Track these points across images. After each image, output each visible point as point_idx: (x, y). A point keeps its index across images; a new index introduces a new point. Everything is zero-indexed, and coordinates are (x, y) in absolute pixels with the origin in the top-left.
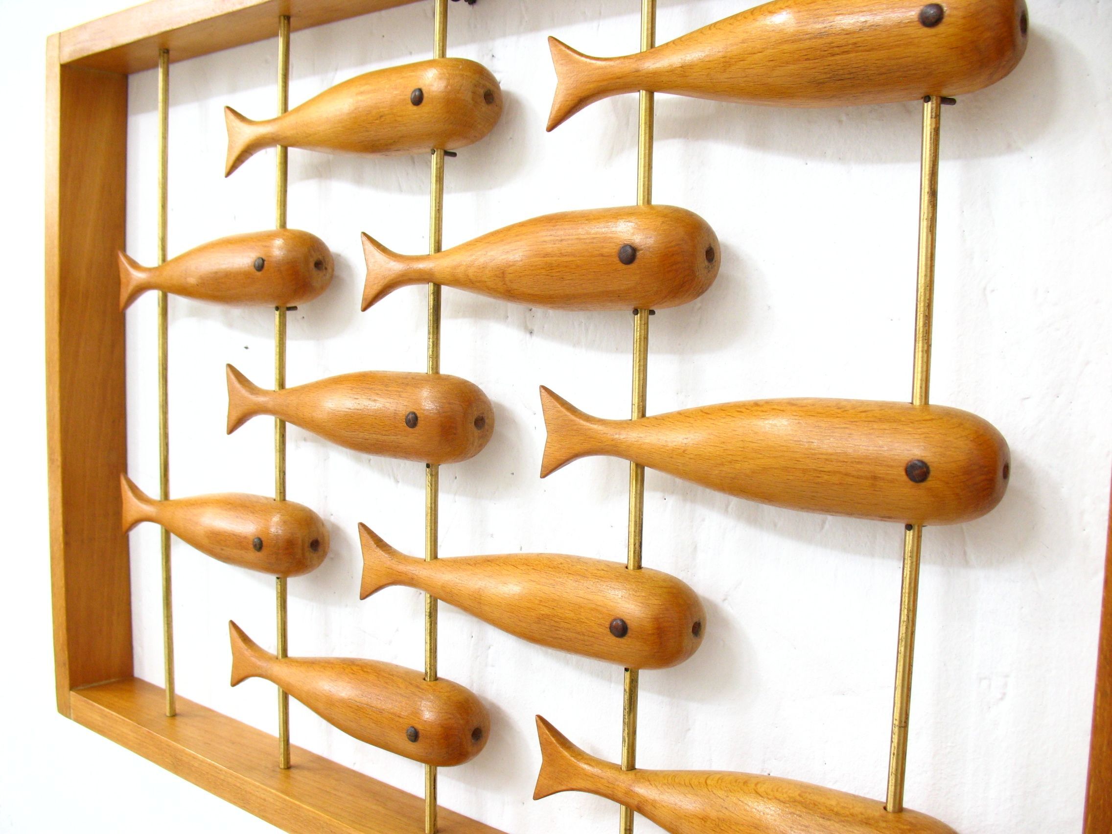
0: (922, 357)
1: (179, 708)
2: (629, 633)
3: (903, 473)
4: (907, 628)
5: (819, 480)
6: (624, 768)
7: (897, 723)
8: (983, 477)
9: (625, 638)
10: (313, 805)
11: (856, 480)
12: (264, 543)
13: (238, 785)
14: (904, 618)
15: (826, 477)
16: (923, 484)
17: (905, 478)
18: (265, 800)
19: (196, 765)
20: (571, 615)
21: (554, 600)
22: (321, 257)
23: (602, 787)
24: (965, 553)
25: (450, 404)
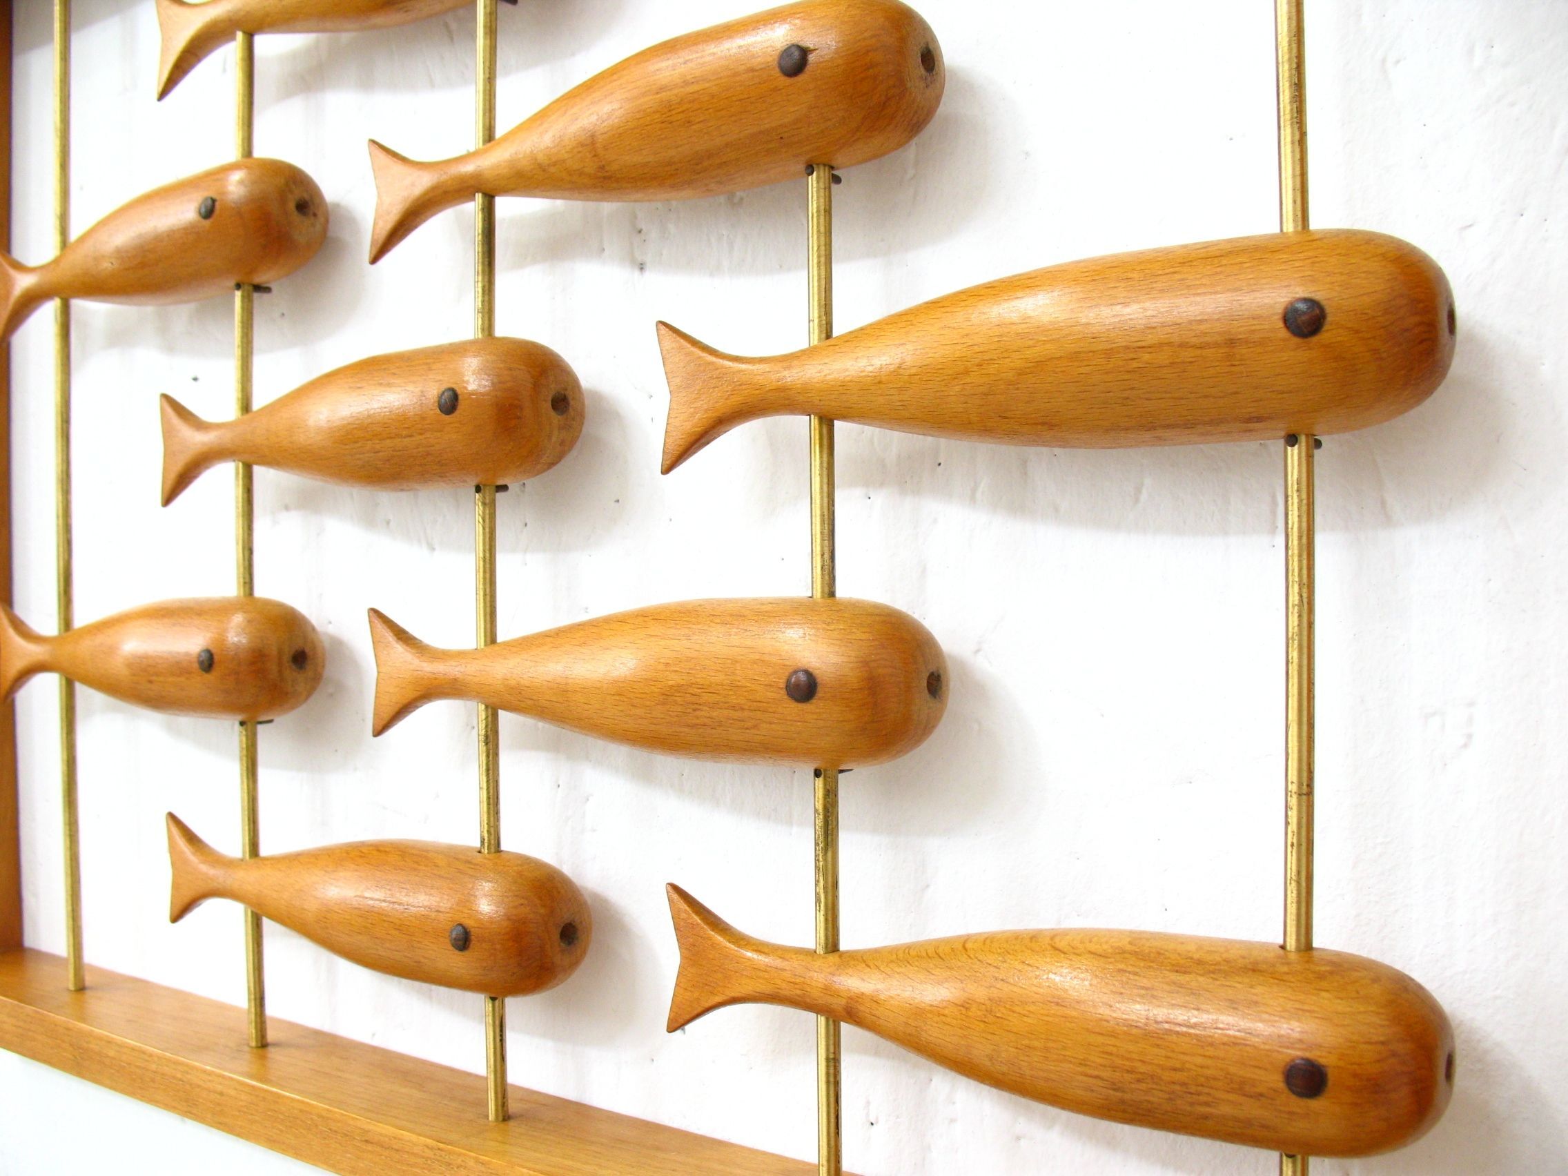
0: (1293, 152)
1: (89, 980)
2: (820, 693)
3: (1281, 324)
4: (1300, 616)
5: (1135, 364)
6: (820, 951)
7: (1293, 788)
8: (1417, 319)
9: (814, 701)
10: (300, 1092)
11: (1198, 352)
12: (216, 657)
13: (179, 1076)
14: (1294, 598)
15: (1147, 357)
16: (1315, 339)
17: (1284, 333)
18: (221, 1094)
19: (112, 1053)
20: (720, 677)
21: (689, 659)
22: (306, 196)
23: (784, 985)
24: (1383, 504)
25: (510, 369)
